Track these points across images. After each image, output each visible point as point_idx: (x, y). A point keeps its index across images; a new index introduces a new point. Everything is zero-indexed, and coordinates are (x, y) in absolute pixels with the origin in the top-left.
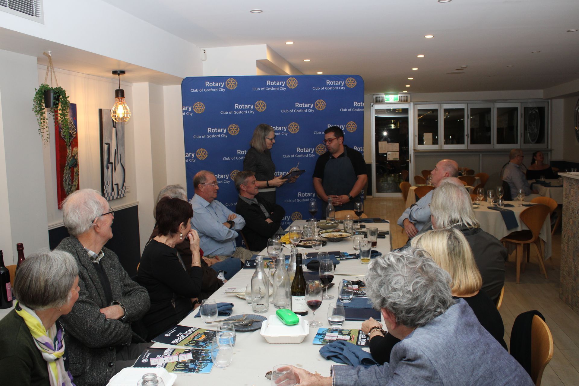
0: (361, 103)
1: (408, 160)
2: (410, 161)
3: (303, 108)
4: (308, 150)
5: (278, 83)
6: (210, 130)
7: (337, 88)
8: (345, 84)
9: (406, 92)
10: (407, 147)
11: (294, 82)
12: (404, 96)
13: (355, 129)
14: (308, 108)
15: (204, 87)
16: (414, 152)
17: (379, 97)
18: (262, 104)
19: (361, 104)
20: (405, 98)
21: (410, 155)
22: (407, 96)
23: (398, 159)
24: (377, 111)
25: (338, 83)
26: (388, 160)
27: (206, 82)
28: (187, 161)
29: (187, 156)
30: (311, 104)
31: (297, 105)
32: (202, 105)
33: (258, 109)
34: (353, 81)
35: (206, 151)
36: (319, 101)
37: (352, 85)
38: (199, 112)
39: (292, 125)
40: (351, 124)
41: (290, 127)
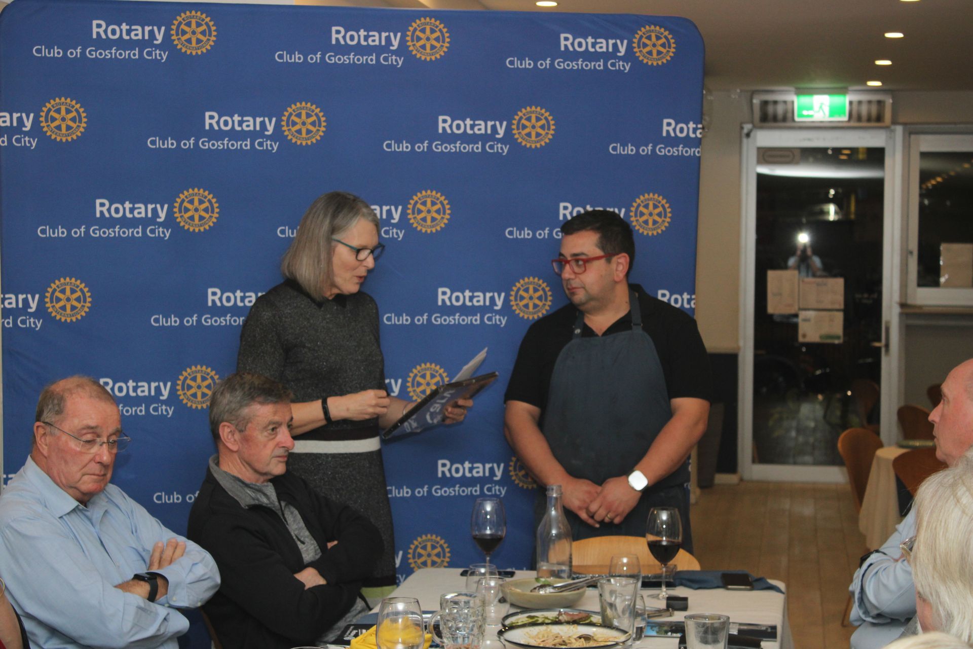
0: (692, 125)
1: (877, 344)
2: (887, 346)
3: (465, 138)
4: (481, 299)
5: (376, 39)
6: (102, 207)
7: (601, 65)
8: (629, 48)
9: (878, 84)
10: (875, 296)
11: (435, 35)
12: (870, 102)
13: (665, 223)
14: (484, 138)
15: (86, 40)
16: (901, 315)
17: (775, 102)
18: (309, 116)
19: (689, 129)
20: (874, 110)
21: (888, 323)
22: (880, 103)
23: (838, 337)
24: (768, 155)
25: (603, 46)
26: (801, 339)
27: (95, 23)
28: (8, 323)
29: (7, 306)
30: (498, 123)
31: (444, 123)
32: (77, 110)
33: (292, 135)
34: (663, 40)
35: (86, 290)
36: (531, 112)
37: (657, 55)
38: (62, 137)
39: (423, 200)
40: (651, 204)
41: (416, 209)
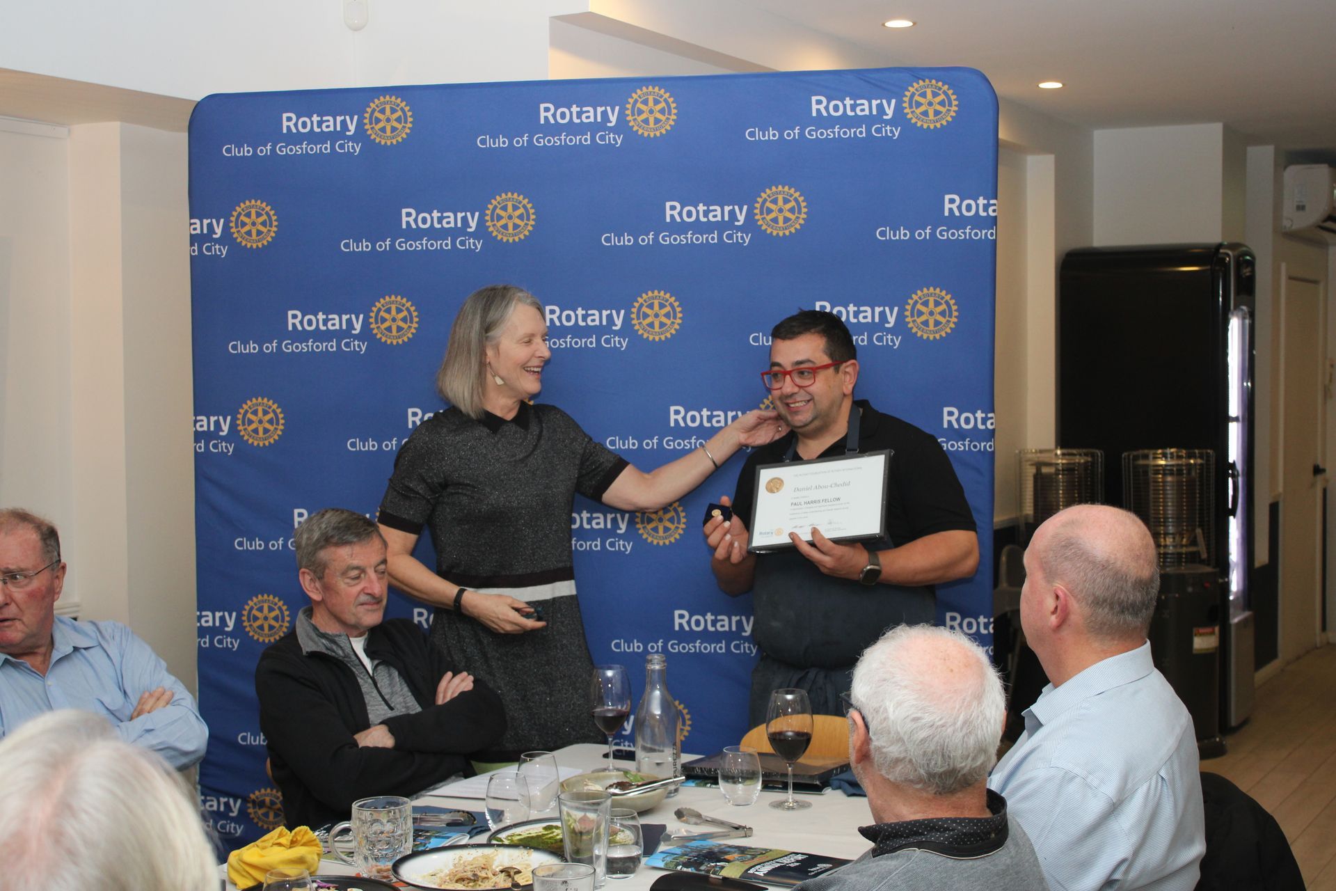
0: (982, 201)
3: (698, 227)
4: (721, 419)
5: (591, 115)
6: (294, 319)
7: (861, 133)
8: (899, 109)
11: (659, 107)
13: (949, 324)
14: (721, 226)
15: (276, 135)
18: (515, 208)
19: (978, 206)
25: (865, 107)
27: (285, 116)
28: (200, 448)
29: (199, 429)
30: (736, 208)
31: (672, 211)
32: (267, 214)
33: (497, 231)
34: (942, 97)
35: (279, 411)
36: (777, 193)
37: (935, 116)
38: (253, 243)
39: (650, 302)
40: (931, 300)
41: (641, 313)
